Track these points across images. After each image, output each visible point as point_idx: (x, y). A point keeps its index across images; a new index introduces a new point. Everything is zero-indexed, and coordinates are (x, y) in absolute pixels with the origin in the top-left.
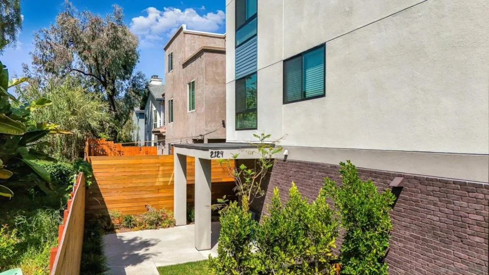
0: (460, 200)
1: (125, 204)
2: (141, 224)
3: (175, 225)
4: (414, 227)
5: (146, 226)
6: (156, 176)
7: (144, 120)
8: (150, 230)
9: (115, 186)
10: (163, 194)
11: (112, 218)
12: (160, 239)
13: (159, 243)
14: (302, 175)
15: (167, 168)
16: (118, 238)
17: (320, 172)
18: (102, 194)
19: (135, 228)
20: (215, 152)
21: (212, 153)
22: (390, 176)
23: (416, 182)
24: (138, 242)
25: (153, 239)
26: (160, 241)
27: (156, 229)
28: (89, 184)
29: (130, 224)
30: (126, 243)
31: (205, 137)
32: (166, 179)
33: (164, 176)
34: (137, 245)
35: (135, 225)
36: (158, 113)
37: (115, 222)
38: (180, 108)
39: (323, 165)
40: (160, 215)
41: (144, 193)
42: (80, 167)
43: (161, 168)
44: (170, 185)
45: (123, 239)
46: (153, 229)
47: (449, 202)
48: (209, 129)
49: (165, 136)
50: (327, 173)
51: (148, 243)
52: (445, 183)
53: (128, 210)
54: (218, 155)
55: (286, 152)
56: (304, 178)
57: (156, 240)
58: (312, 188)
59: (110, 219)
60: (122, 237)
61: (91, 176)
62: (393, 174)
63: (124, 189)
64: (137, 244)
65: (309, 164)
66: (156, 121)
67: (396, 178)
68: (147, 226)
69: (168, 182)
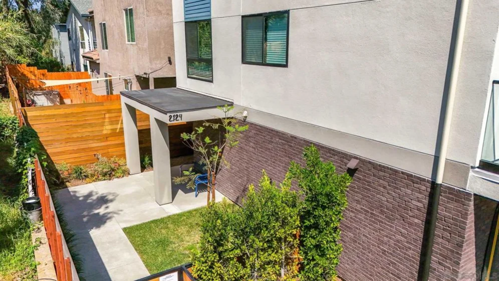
0: (406, 188)
1: (71, 155)
2: (93, 176)
3: (129, 174)
4: (364, 202)
5: (98, 177)
6: (102, 125)
7: (66, 34)
8: (103, 181)
9: (59, 137)
10: (113, 141)
11: (60, 172)
12: (118, 193)
13: (117, 198)
14: (261, 138)
15: (113, 115)
16: (71, 193)
17: (280, 139)
18: (44, 146)
19: (87, 179)
20: (174, 116)
21: (170, 117)
22: (346, 157)
23: (369, 166)
24: (94, 197)
25: (110, 194)
26: (118, 195)
27: (110, 180)
28: (45, 166)
29: (81, 176)
30: (82, 200)
31: (150, 76)
32: (114, 127)
33: (111, 123)
34: (95, 202)
35: (86, 176)
36: (85, 32)
37: (64, 175)
38: (116, 36)
39: (283, 134)
40: (113, 166)
41: (92, 142)
42: (33, 149)
43: (107, 116)
44: (119, 132)
45: (78, 195)
46: (107, 179)
47: (397, 188)
48: (154, 67)
49: (99, 64)
50: (288, 142)
51: (106, 198)
52: (396, 172)
53: (77, 160)
54: (176, 118)
55: (245, 114)
56: (264, 142)
57: (113, 194)
58: (272, 152)
59: (58, 173)
60: (75, 192)
61: (45, 157)
62: (350, 155)
63: (68, 140)
64: (94, 200)
65: (270, 129)
66: (83, 39)
67: (353, 159)
68: (100, 178)
69: (117, 129)
